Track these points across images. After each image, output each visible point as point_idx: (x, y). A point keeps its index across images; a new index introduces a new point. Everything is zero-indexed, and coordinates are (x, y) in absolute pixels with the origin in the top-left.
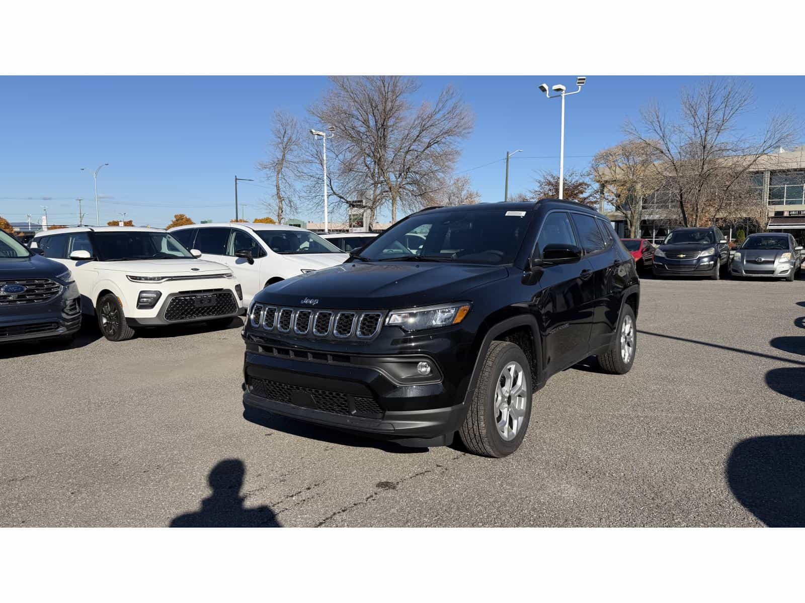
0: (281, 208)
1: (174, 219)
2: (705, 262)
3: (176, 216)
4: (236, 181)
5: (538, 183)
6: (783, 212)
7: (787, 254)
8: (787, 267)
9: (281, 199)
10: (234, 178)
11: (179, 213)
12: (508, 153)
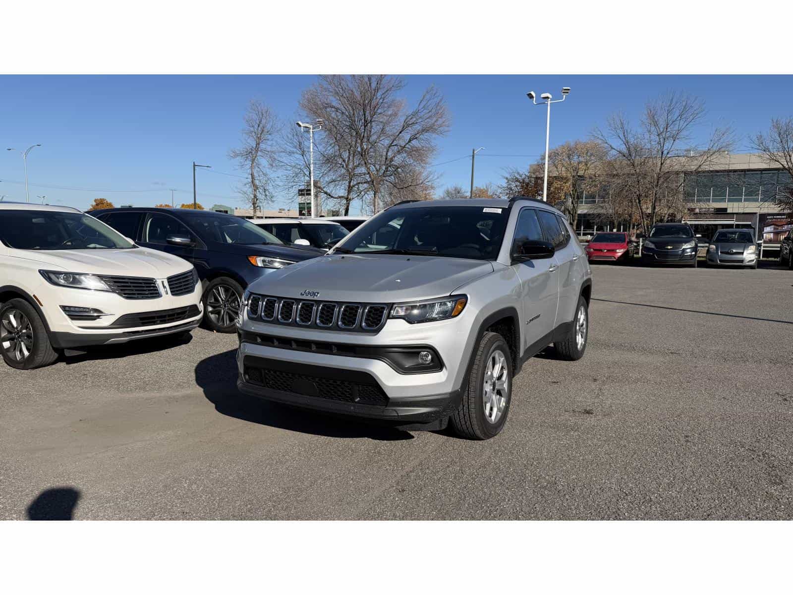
0: (255, 196)
1: (94, 204)
2: (687, 253)
3: (95, 201)
4: (194, 168)
5: (505, 179)
6: (726, 209)
7: (752, 246)
8: (753, 257)
9: (256, 188)
10: (193, 164)
11: (99, 197)
12: (474, 150)
